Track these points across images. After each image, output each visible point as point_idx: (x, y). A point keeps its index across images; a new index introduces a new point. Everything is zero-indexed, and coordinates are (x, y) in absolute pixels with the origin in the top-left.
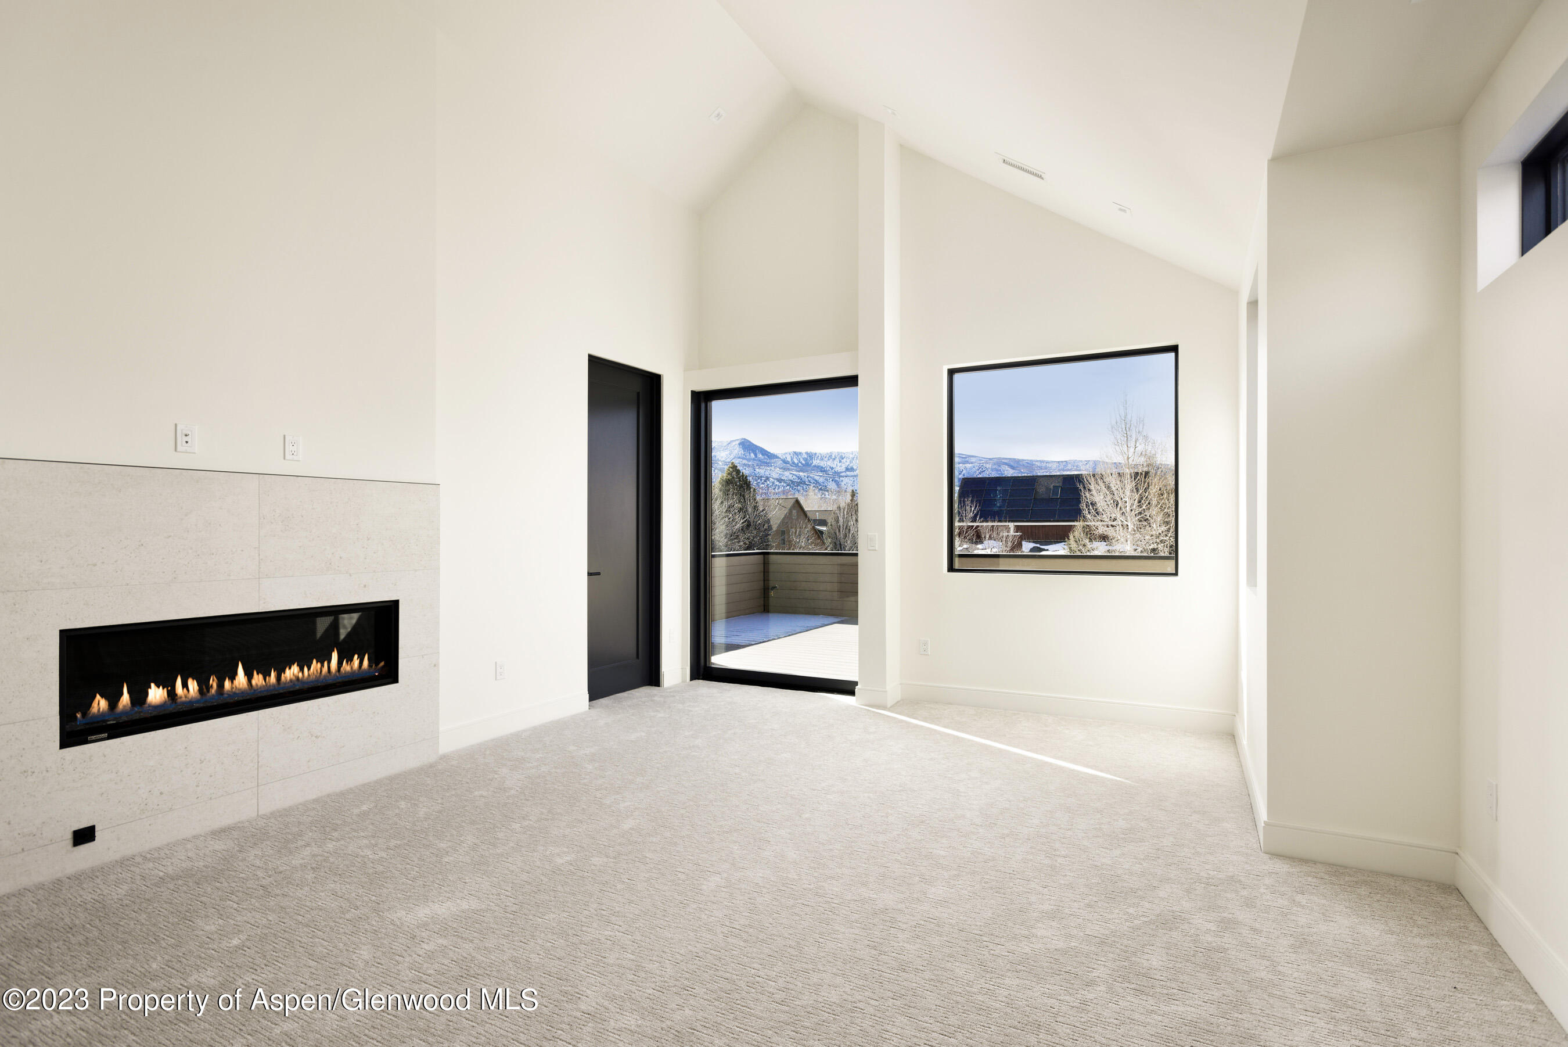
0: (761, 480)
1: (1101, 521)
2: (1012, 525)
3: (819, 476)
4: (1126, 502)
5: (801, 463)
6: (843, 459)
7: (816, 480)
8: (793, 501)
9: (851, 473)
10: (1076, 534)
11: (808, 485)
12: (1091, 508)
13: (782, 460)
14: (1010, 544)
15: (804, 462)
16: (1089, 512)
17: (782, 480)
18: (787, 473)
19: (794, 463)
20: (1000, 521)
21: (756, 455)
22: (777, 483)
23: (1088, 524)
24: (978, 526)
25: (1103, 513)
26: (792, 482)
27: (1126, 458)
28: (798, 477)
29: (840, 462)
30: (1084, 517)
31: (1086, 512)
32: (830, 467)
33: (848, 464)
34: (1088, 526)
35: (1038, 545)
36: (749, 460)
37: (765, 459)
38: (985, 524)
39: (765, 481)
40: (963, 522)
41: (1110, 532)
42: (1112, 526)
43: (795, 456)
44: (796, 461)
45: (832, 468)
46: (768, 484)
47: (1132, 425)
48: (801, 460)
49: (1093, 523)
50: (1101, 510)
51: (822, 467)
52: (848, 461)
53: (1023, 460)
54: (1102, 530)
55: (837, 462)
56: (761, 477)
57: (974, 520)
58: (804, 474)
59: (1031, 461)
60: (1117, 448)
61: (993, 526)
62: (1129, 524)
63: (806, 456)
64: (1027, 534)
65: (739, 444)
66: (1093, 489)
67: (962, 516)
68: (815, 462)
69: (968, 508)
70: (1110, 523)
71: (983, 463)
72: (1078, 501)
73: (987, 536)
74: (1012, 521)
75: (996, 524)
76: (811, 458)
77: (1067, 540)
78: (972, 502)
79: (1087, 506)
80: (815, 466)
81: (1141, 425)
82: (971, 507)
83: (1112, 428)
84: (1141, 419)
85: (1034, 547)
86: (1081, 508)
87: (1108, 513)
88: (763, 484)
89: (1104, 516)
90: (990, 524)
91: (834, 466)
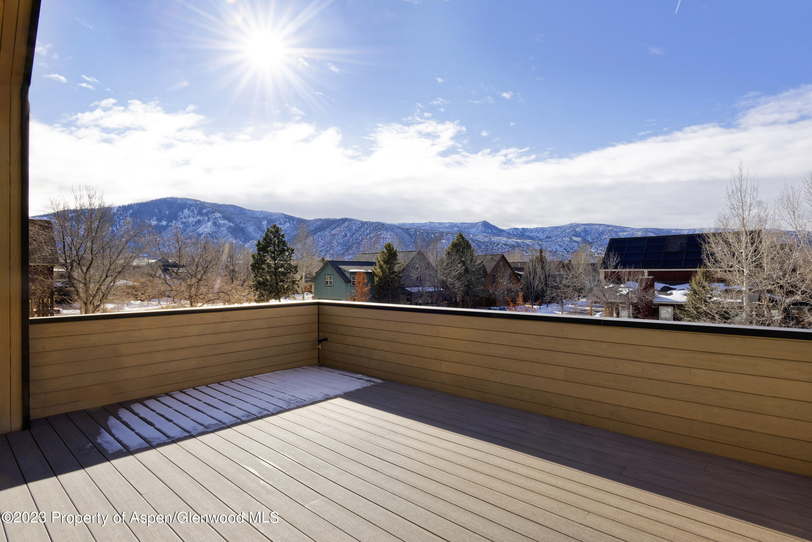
0: (495, 245)
1: (720, 268)
2: (646, 271)
3: (529, 242)
4: (742, 253)
5: (519, 234)
6: (544, 231)
7: (527, 245)
8: (500, 256)
9: (550, 240)
10: (697, 277)
11: (522, 247)
12: (710, 257)
13: (507, 233)
14: (644, 285)
15: (520, 234)
16: (709, 261)
17: (507, 244)
18: (510, 240)
19: (514, 234)
20: (636, 268)
21: (492, 231)
22: (504, 246)
23: (708, 270)
24: (619, 272)
25: (721, 261)
26: (513, 246)
27: (741, 219)
28: (517, 243)
29: (543, 233)
30: (705, 264)
31: (706, 261)
32: (536, 236)
33: (547, 234)
34: (708, 271)
35: (668, 285)
36: (487, 233)
37: (497, 232)
38: (624, 270)
39: (497, 245)
40: (608, 269)
41: (728, 276)
42: (729, 271)
43: (515, 230)
44: (515, 233)
45: (538, 237)
46: (499, 247)
47: (747, 193)
48: (519, 232)
49: (713, 269)
50: (720, 260)
51: (531, 237)
52: (548, 232)
53: (663, 229)
54: (720, 274)
55: (540, 233)
56: (495, 243)
57: (616, 267)
58: (521, 241)
59: (668, 229)
60: (733, 211)
61: (630, 272)
62: (745, 270)
63: (521, 230)
64: (658, 277)
65: (482, 224)
66: (712, 241)
67: (606, 264)
68: (527, 234)
69: (611, 260)
70: (727, 269)
71: (635, 232)
72: (700, 252)
73: (626, 279)
74: (647, 268)
75: (632, 270)
76: (525, 232)
77: (690, 281)
78: (614, 255)
79: (707, 256)
80: (527, 236)
81: (755, 193)
82: (614, 258)
83: (729, 196)
84: (755, 188)
85: (664, 287)
86: (702, 258)
87: (726, 262)
88: (496, 247)
89: (722, 264)
90: (628, 270)
91: (539, 236)
